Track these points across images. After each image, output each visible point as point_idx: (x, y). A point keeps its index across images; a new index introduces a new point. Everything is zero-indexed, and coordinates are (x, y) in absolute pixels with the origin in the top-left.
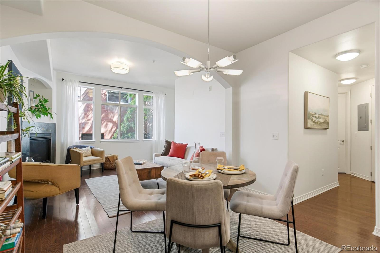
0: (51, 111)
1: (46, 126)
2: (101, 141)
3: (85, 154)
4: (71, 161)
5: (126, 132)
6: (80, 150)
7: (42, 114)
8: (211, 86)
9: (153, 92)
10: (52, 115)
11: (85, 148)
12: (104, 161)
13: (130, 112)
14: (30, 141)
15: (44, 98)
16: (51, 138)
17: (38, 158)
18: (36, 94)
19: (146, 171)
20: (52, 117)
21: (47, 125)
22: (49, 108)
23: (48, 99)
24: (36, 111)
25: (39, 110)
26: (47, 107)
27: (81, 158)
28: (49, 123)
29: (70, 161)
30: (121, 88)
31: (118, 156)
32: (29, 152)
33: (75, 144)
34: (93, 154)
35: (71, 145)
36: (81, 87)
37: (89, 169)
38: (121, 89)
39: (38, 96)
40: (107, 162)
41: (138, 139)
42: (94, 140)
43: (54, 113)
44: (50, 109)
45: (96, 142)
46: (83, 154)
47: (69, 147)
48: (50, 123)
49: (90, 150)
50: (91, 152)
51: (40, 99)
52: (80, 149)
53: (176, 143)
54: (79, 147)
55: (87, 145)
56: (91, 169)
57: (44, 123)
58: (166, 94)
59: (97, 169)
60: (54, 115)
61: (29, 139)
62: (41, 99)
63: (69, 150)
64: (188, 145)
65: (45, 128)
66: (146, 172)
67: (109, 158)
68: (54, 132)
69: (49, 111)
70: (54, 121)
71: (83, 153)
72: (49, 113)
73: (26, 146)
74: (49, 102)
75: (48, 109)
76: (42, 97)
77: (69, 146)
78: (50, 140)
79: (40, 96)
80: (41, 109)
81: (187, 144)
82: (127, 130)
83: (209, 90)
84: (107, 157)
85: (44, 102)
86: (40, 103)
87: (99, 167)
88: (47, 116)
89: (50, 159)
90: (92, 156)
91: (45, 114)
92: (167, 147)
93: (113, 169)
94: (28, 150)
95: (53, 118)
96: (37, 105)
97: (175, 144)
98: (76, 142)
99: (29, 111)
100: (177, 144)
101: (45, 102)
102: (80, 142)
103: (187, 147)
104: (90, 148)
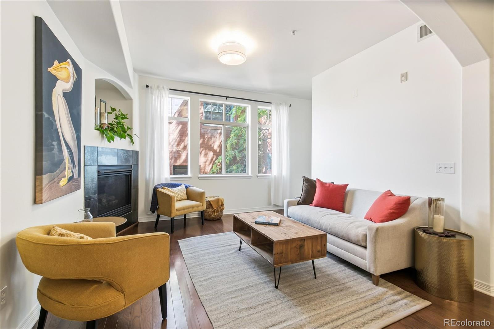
0: (132, 132)
1: (124, 155)
2: (199, 176)
3: (178, 197)
4: (159, 207)
5: (228, 164)
6: (170, 191)
7: (117, 136)
8: (407, 73)
9: (271, 103)
10: (132, 138)
11: (178, 187)
12: (204, 208)
13: (234, 136)
14: (98, 177)
15: (121, 113)
16: (131, 172)
17: (114, 202)
18: (111, 107)
19: (295, 245)
20: (132, 141)
21: (125, 153)
22: (128, 128)
23: (127, 114)
24: (108, 131)
25: (114, 130)
26: (125, 126)
27: (172, 204)
28: (128, 150)
29: (157, 207)
30: (227, 97)
31: (223, 200)
32: (97, 195)
33: (163, 182)
34: (190, 196)
35: (159, 184)
36: (171, 98)
37: (183, 218)
38: (227, 99)
39: (114, 110)
40: (208, 209)
41: (250, 174)
42: (189, 175)
43: (135, 134)
44: (130, 129)
45: (192, 178)
46: (176, 197)
47: (156, 186)
48: (130, 150)
49: (185, 191)
50: (186, 193)
51: (116, 115)
52: (170, 189)
53: (326, 183)
54: (169, 186)
55: (181, 183)
56: (186, 217)
57: (121, 149)
58: (290, 106)
59: (193, 218)
60: (135, 139)
61: (97, 174)
62: (118, 115)
63: (155, 190)
64: (348, 187)
65: (122, 157)
66: (295, 247)
67: (211, 202)
68: (136, 164)
69: (128, 132)
70: (136, 147)
71: (174, 196)
72: (128, 135)
73: (92, 185)
74: (128, 118)
75: (126, 128)
76: (119, 112)
77: (156, 183)
78: (131, 175)
79: (116, 110)
80: (116, 128)
81: (347, 185)
82: (230, 161)
83: (402, 81)
84: (209, 201)
85: (121, 118)
86: (116, 120)
87: (197, 215)
88: (125, 139)
89: (130, 203)
90: (188, 200)
91: (121, 137)
92: (307, 189)
93: (217, 219)
94: (94, 192)
95: (133, 143)
96: (111, 123)
97: (323, 184)
98: (166, 179)
99: (97, 130)
100: (328, 185)
101: (123, 118)
102: (171, 178)
103: (346, 190)
104: (185, 187)
